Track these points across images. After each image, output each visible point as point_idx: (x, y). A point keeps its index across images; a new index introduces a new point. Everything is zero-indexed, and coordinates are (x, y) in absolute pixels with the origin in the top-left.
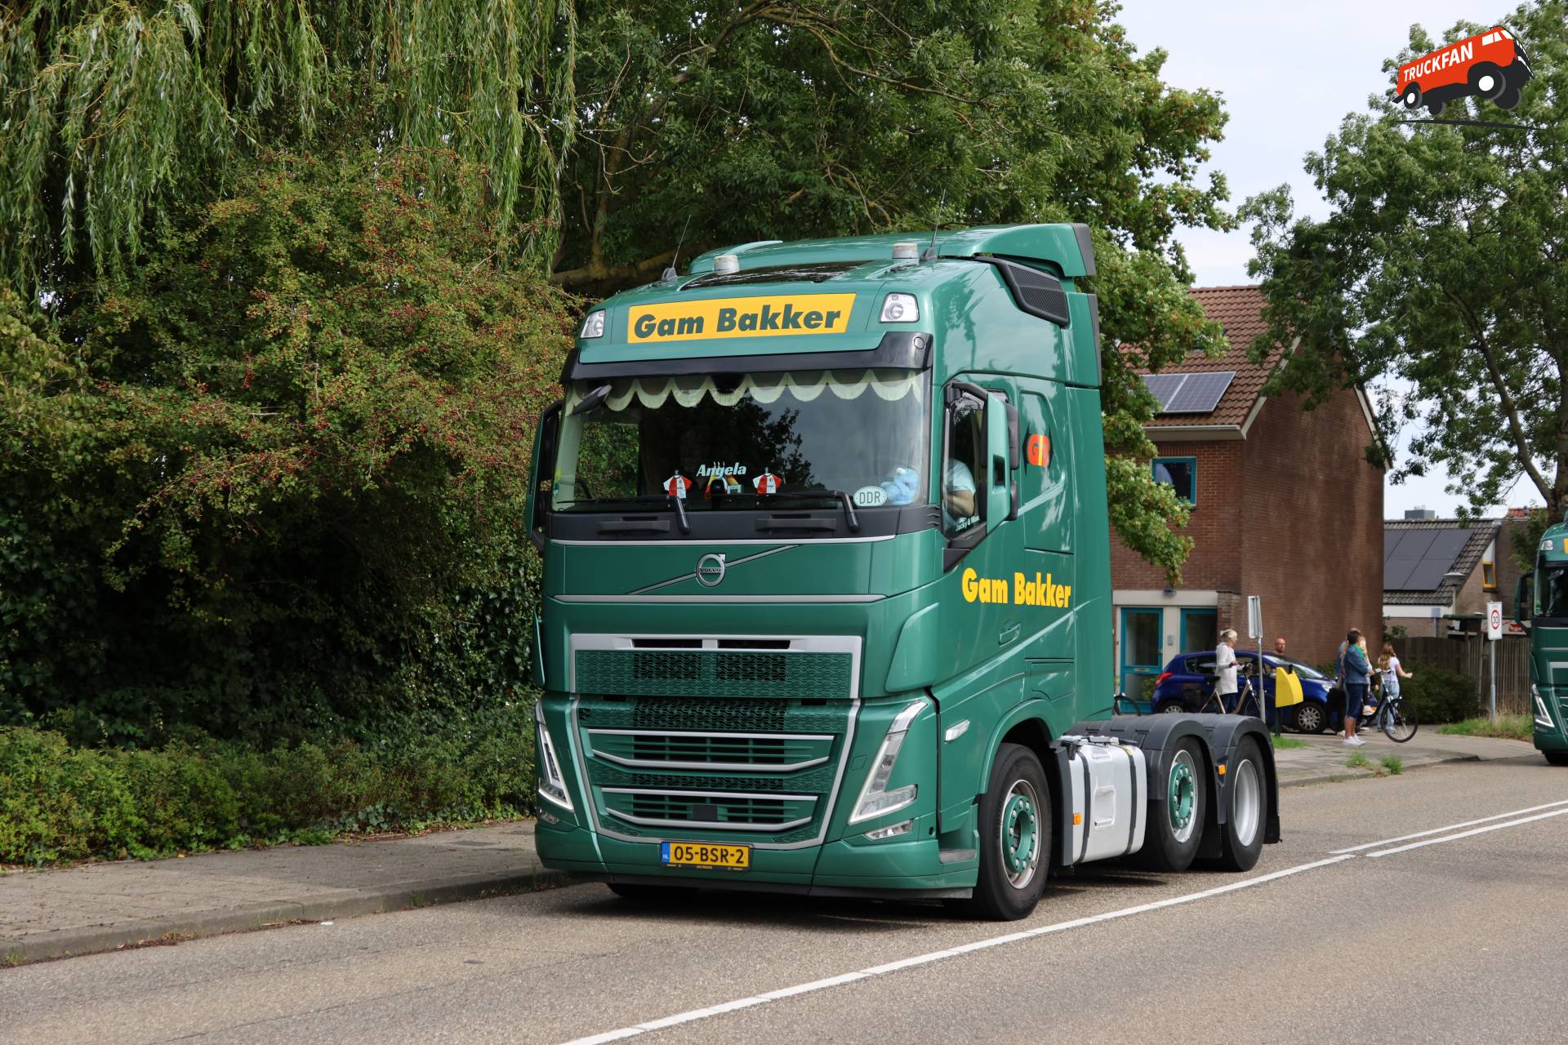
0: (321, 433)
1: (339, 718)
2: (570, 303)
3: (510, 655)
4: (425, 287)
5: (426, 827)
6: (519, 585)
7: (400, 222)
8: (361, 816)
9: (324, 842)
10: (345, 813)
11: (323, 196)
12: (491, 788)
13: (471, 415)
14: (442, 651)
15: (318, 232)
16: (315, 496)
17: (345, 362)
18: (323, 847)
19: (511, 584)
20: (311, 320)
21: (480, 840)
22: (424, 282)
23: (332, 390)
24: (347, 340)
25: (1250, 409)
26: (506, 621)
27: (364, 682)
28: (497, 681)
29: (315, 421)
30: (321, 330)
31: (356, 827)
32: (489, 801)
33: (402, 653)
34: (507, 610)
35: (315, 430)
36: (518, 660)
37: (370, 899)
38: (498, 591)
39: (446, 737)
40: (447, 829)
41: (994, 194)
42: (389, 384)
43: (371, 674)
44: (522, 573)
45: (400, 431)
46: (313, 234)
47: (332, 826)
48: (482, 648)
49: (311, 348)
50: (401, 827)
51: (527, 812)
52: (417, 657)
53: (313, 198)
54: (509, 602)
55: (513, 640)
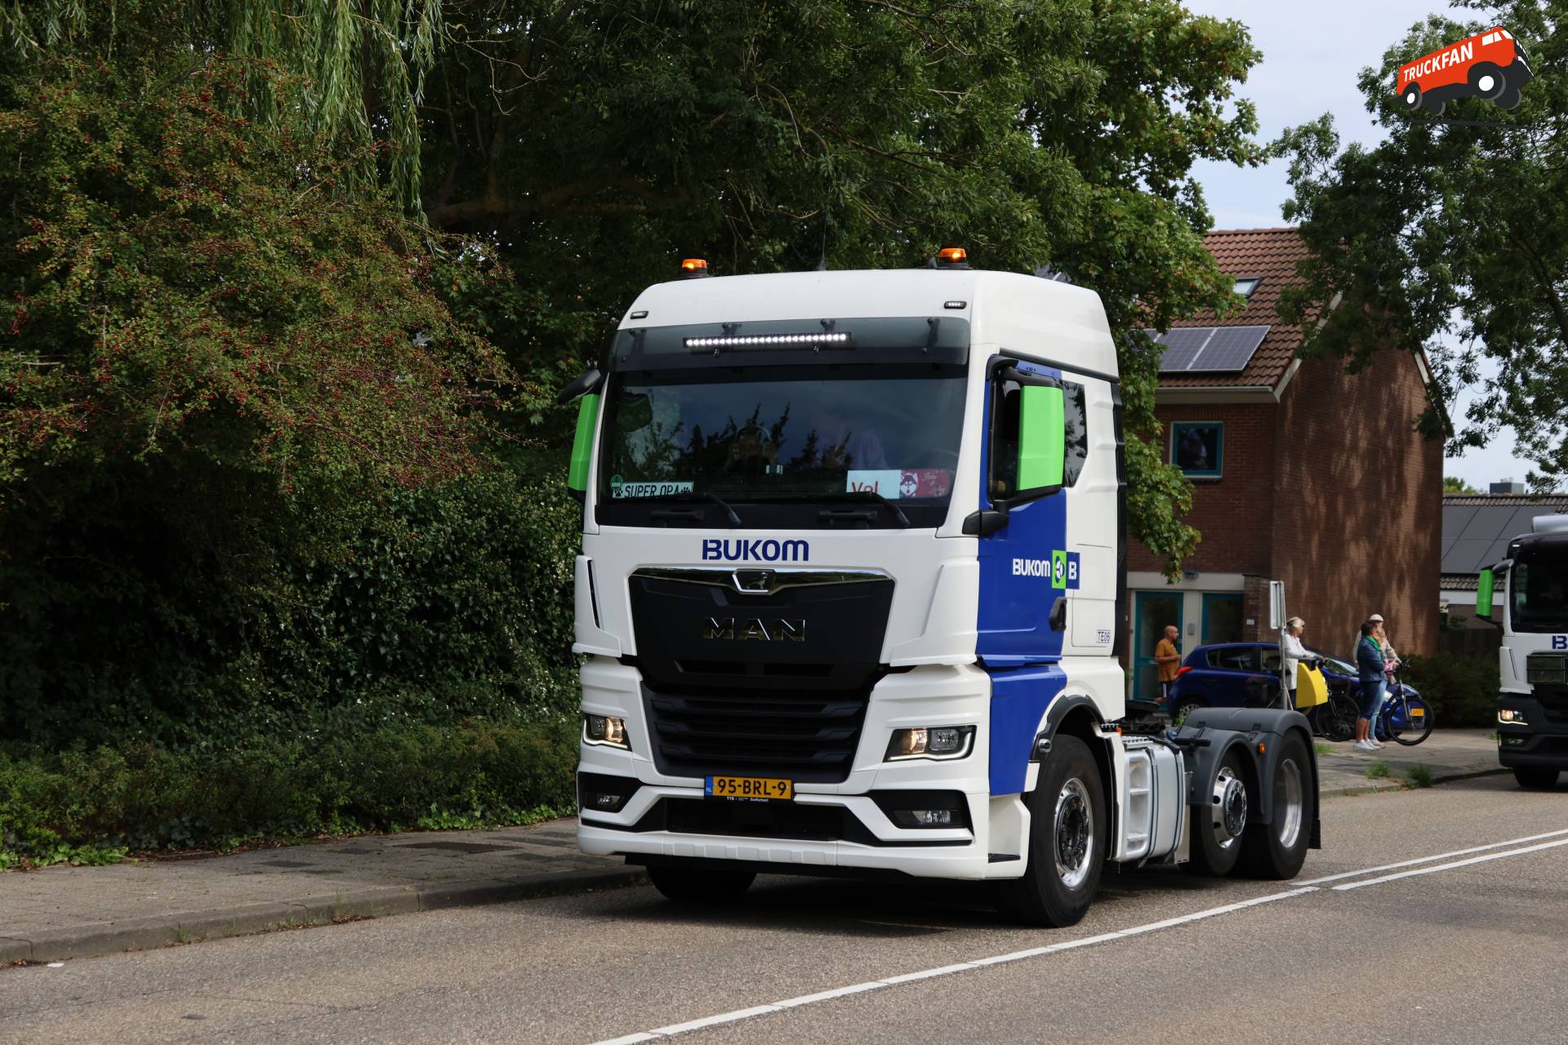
0: (106, 386)
1: (158, 715)
3: (375, 643)
4: (236, 219)
5: (242, 844)
6: (385, 562)
7: (209, 142)
8: (162, 830)
9: (111, 863)
10: (142, 827)
11: (121, 110)
12: (328, 798)
13: (285, 369)
14: (290, 637)
15: (110, 151)
16: (98, 460)
17: (140, 305)
18: (108, 867)
19: (375, 562)
20: (98, 254)
21: (298, 860)
22: (235, 212)
23: (119, 337)
24: (142, 278)
25: (1285, 368)
26: (370, 605)
27: (194, 673)
28: (360, 673)
29: (98, 373)
30: (113, 266)
31: (154, 844)
32: (325, 814)
33: (242, 640)
34: (371, 591)
35: (98, 384)
36: (383, 651)
37: (121, 934)
38: (360, 571)
39: (285, 738)
40: (269, 846)
41: (949, 119)
43: (202, 664)
44: (388, 549)
45: (198, 386)
46: (107, 154)
47: (124, 842)
48: (342, 634)
49: (99, 287)
50: (211, 844)
51: (373, 825)
52: (257, 645)
53: (107, 112)
54: (374, 581)
55: (379, 626)
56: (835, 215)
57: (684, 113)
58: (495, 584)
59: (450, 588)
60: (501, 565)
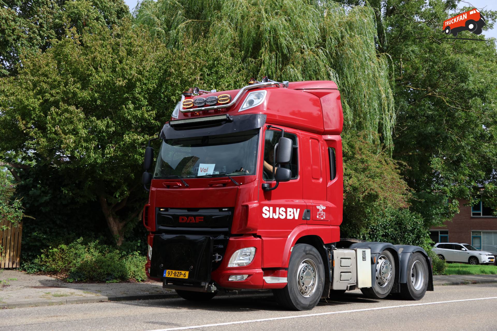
0: (348, 191)
2: (394, 162)
17: (352, 176)
23: (350, 182)
24: (352, 171)
29: (347, 188)
42: (363, 180)
56: (464, 154)
57: (433, 135)
58: (396, 230)
59: (388, 231)
60: (397, 226)
